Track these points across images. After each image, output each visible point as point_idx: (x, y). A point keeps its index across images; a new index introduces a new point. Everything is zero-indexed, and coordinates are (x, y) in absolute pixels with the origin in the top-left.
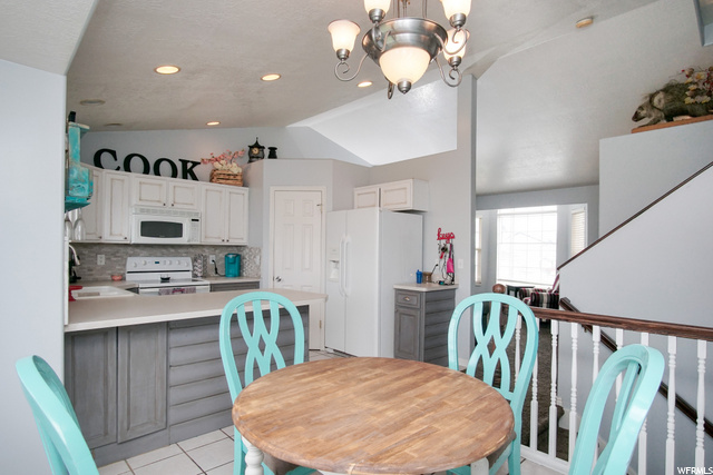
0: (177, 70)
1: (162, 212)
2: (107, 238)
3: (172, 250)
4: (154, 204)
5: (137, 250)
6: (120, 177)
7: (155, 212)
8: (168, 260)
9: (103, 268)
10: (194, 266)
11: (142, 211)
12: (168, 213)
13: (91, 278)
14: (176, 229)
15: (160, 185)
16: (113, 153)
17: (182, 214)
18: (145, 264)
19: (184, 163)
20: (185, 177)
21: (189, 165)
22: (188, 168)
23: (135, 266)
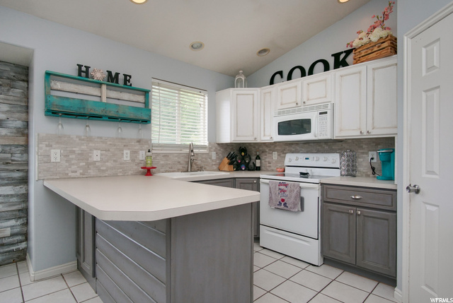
1: (294, 111)
4: (291, 105)
6: (269, 90)
7: (288, 113)
9: (276, 162)
11: (279, 113)
12: (300, 111)
13: (269, 168)
16: (281, 73)
17: (312, 109)
18: (297, 160)
19: (336, 56)
20: (336, 66)
21: (342, 56)
22: (341, 59)
23: (290, 161)
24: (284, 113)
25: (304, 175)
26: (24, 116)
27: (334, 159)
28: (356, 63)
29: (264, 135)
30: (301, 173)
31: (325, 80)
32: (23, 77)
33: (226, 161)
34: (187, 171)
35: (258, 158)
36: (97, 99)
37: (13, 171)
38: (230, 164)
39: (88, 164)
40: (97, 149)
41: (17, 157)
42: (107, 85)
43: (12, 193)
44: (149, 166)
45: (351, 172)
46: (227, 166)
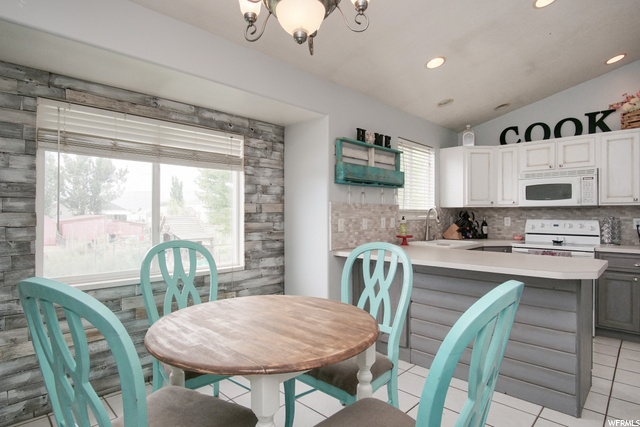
0: (442, 61)
1: (547, 175)
2: (500, 203)
3: (578, 213)
4: (542, 167)
5: (539, 213)
6: (510, 149)
7: (540, 176)
8: (568, 222)
9: (510, 229)
10: (602, 231)
11: (527, 176)
12: (555, 175)
13: (499, 236)
14: (564, 191)
15: (549, 148)
16: (515, 129)
17: (572, 173)
18: (543, 226)
19: (592, 116)
20: (592, 131)
21: (598, 117)
22: (597, 120)
23: (533, 228)
24: (533, 175)
25: (557, 243)
26: (280, 180)
27: (592, 226)
28: (626, 128)
29: (503, 199)
30: (554, 242)
31: (588, 144)
32: (281, 139)
33: (455, 227)
34: (425, 240)
35: (485, 224)
36: (363, 163)
37: (274, 241)
38: (459, 231)
39: (360, 233)
40: (365, 217)
41: (277, 226)
42: (376, 148)
43: (273, 265)
44: (404, 235)
45: (616, 240)
46: (457, 233)
